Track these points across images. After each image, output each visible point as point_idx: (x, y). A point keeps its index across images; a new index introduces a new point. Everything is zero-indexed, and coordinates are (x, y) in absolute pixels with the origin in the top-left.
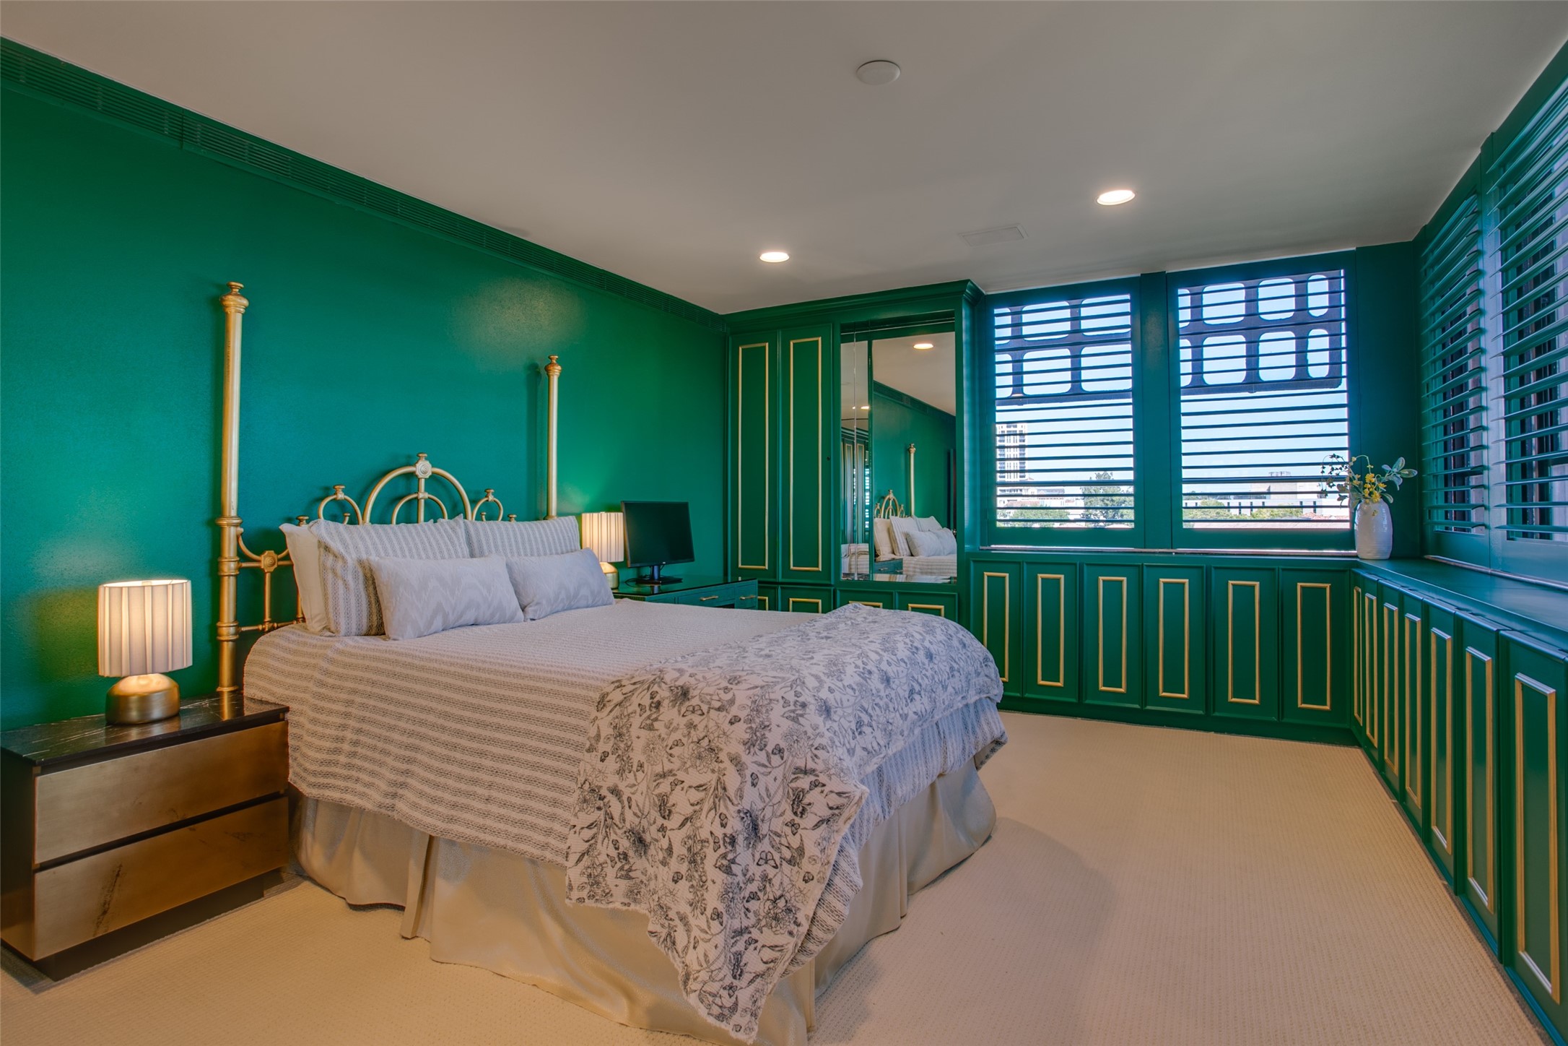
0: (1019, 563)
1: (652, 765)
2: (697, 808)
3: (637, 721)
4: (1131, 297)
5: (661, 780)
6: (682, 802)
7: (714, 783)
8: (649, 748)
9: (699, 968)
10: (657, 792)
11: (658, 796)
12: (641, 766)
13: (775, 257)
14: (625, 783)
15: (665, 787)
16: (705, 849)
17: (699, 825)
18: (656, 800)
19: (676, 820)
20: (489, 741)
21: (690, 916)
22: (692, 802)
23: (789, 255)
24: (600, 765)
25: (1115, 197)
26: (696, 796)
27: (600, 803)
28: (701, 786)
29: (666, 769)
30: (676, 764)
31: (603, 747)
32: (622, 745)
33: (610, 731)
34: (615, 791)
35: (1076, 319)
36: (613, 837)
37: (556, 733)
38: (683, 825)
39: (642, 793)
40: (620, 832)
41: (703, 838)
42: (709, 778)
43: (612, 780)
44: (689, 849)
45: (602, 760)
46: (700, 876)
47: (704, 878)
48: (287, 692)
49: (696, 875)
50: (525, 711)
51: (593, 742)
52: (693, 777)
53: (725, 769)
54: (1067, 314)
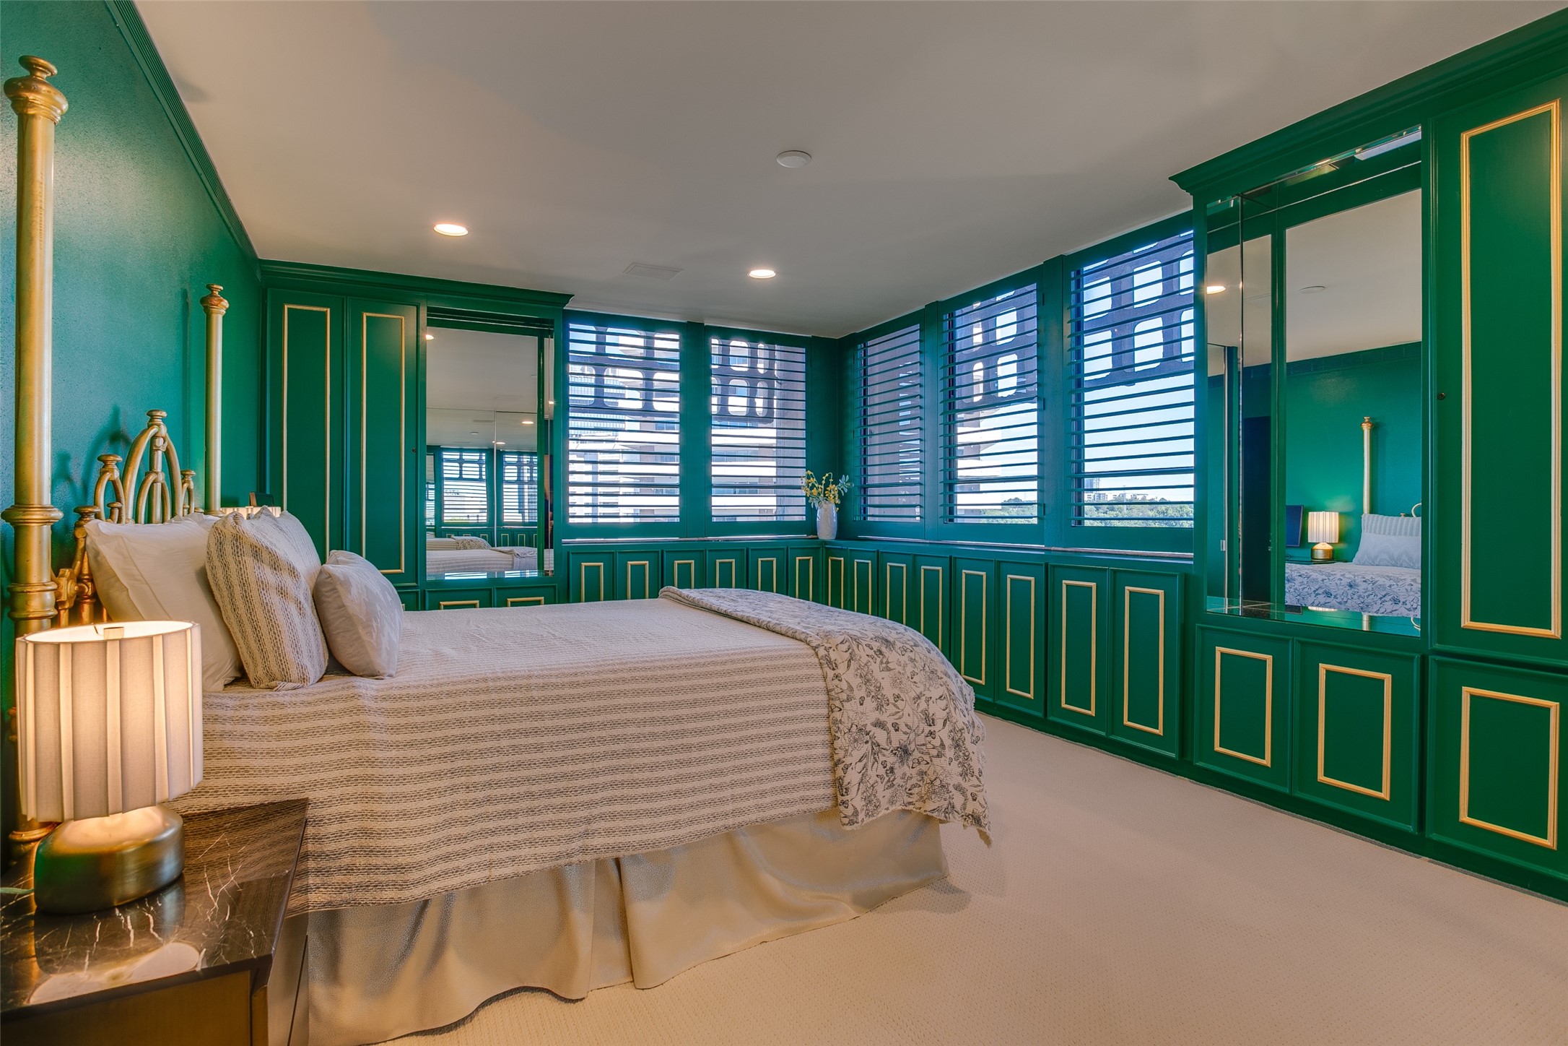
0: (613, 553)
1: (907, 693)
2: (947, 710)
3: (875, 667)
4: (680, 337)
5: (919, 701)
6: (937, 710)
7: (946, 692)
8: (896, 682)
9: (984, 810)
10: (920, 710)
11: (922, 712)
12: (898, 697)
13: (451, 229)
14: (886, 715)
15: (923, 705)
16: (963, 735)
17: (954, 721)
18: (921, 715)
19: (939, 724)
20: (718, 729)
21: (962, 783)
22: (943, 708)
23: (468, 229)
24: (861, 709)
25: (762, 273)
26: (943, 703)
27: (867, 738)
28: (941, 697)
29: (918, 693)
30: (922, 688)
31: (858, 694)
32: (872, 688)
33: (859, 680)
34: (879, 724)
35: (649, 348)
36: (882, 759)
37: (793, 699)
38: (944, 724)
39: (909, 715)
40: (887, 753)
41: (960, 728)
42: (942, 691)
43: (875, 716)
44: (953, 739)
45: (861, 704)
46: (964, 753)
47: (967, 754)
48: (298, 779)
49: (961, 754)
50: (751, 690)
51: (848, 693)
52: (935, 692)
53: (946, 682)
54: (641, 342)
